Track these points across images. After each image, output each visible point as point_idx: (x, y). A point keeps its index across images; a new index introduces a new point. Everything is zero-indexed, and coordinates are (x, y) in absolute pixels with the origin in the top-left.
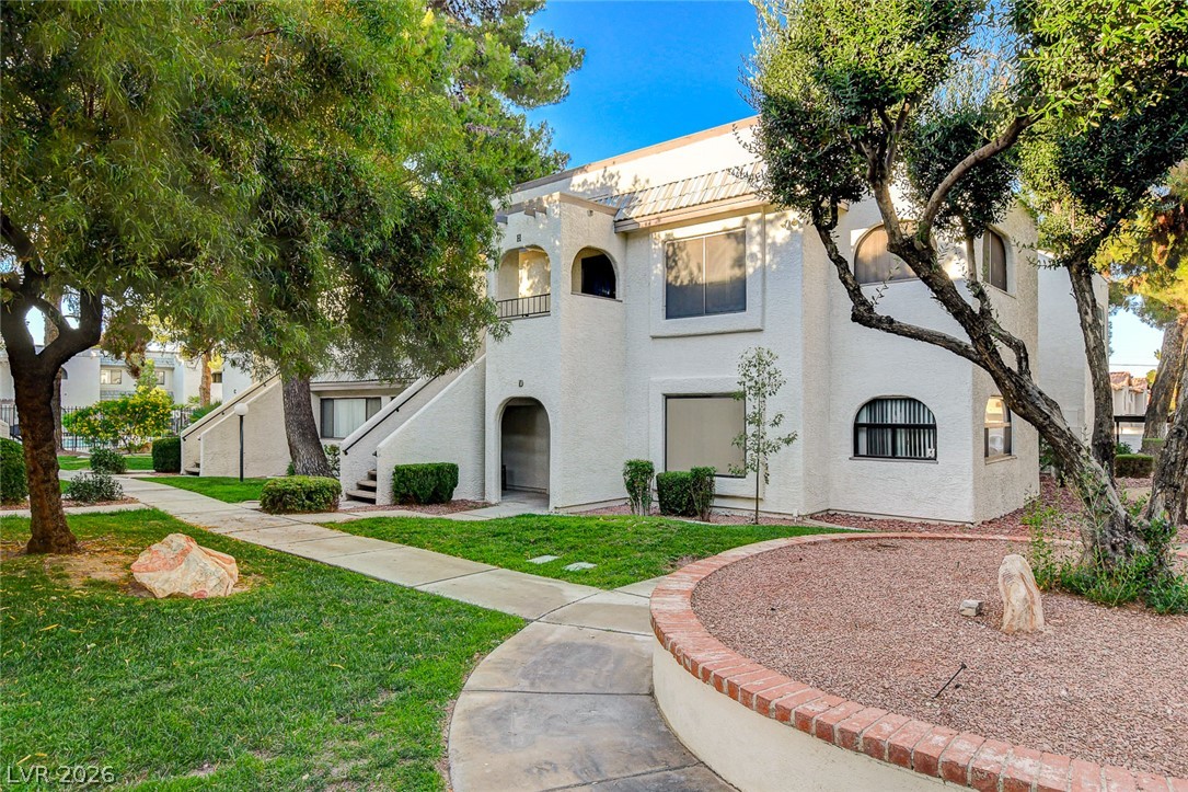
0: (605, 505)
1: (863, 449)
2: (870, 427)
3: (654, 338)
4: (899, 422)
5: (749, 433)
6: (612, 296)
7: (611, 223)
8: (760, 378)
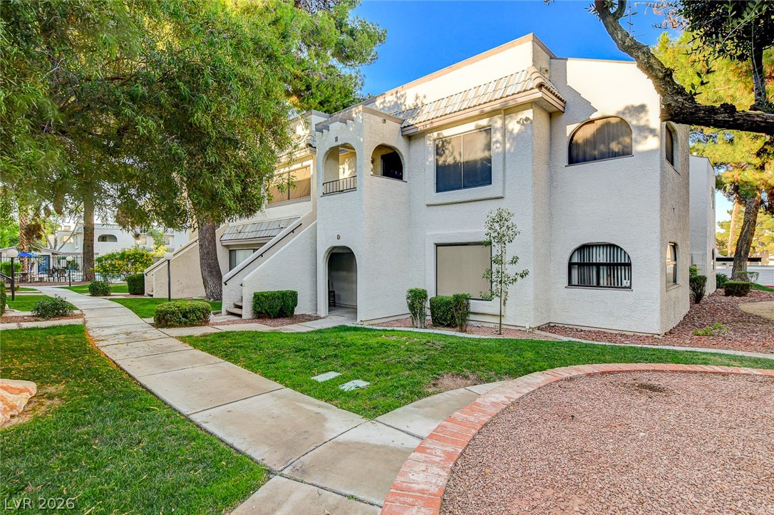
0: (396, 318)
1: (575, 280)
2: (581, 265)
3: (428, 205)
4: (601, 261)
5: (494, 270)
6: (400, 177)
7: (399, 129)
8: (502, 230)
